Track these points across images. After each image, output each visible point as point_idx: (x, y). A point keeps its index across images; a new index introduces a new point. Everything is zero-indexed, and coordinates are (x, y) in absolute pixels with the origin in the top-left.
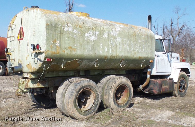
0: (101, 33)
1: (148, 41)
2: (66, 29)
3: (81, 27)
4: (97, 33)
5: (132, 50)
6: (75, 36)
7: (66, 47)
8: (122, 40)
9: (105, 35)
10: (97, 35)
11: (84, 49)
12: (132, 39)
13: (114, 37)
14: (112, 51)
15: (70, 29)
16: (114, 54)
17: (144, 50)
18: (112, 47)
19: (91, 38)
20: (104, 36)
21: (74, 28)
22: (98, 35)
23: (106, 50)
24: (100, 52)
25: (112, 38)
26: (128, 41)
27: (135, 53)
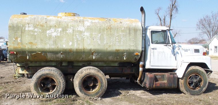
0: (65, 29)
1: (130, 33)
2: (27, 29)
3: (42, 26)
4: (60, 29)
5: (105, 42)
6: (36, 34)
7: (27, 43)
8: (91, 34)
9: (70, 31)
10: (59, 32)
11: (45, 44)
12: (105, 32)
13: (81, 32)
14: (78, 44)
15: (31, 29)
16: (81, 47)
17: (123, 43)
18: (77, 41)
19: (53, 34)
20: (68, 32)
21: (35, 27)
22: (61, 31)
23: (71, 43)
24: (63, 46)
25: (78, 33)
26: (99, 35)
27: (110, 46)
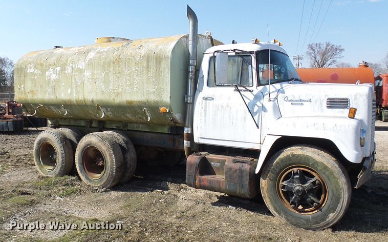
0: (63, 69)
1: (148, 67)
2: (28, 71)
3: (41, 65)
4: (58, 69)
5: (111, 88)
6: (36, 77)
7: (29, 91)
8: (93, 74)
9: (69, 70)
10: (58, 72)
11: (45, 92)
12: (112, 69)
13: (81, 71)
14: (78, 92)
15: (32, 70)
16: (81, 98)
17: (137, 87)
18: (77, 86)
19: (52, 76)
20: (66, 72)
21: (35, 68)
22: (59, 71)
23: (69, 91)
24: (61, 95)
25: (77, 74)
26: (103, 74)
27: (118, 94)
